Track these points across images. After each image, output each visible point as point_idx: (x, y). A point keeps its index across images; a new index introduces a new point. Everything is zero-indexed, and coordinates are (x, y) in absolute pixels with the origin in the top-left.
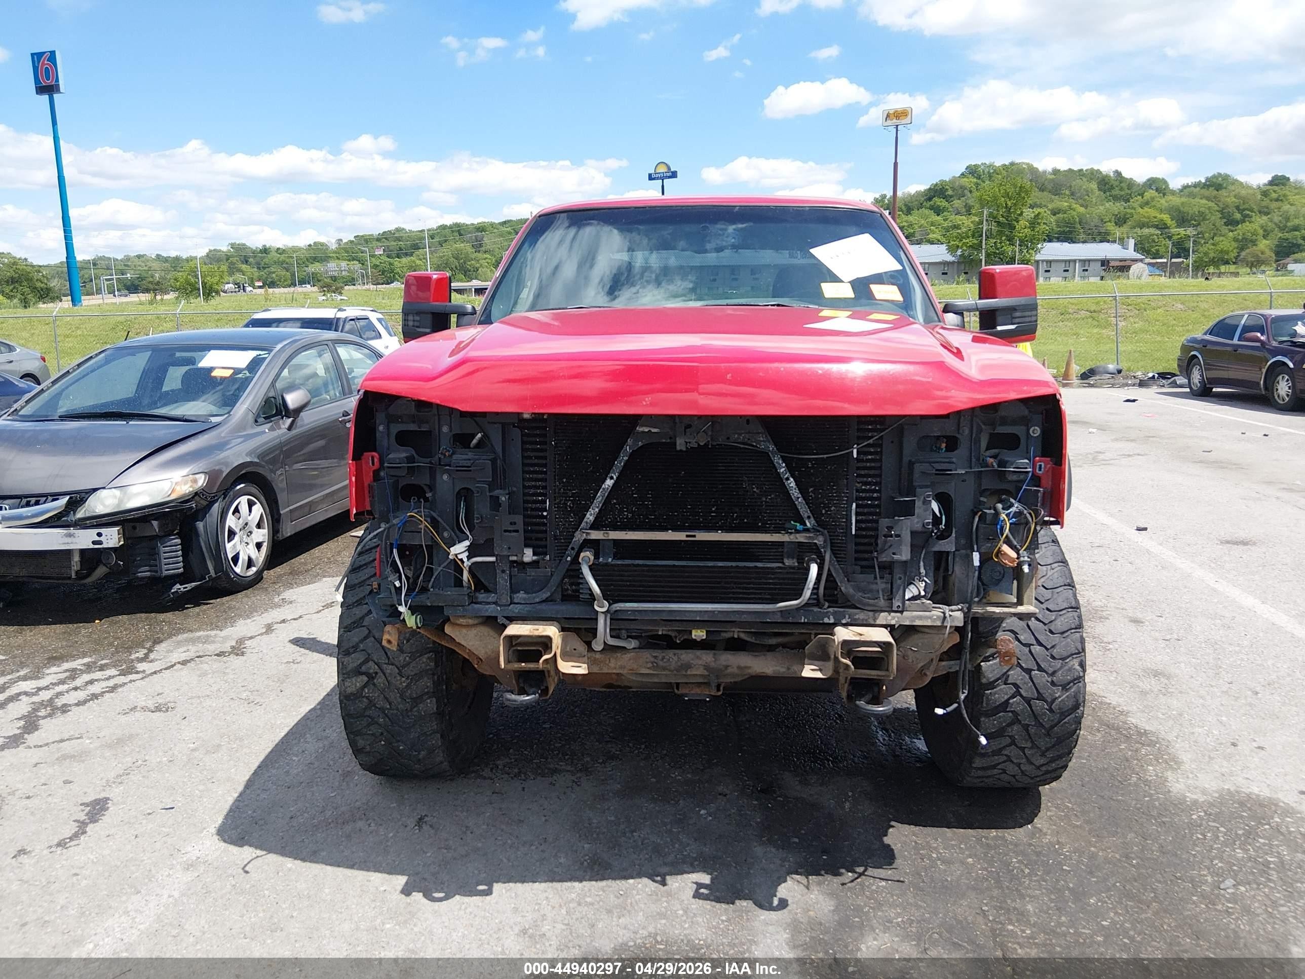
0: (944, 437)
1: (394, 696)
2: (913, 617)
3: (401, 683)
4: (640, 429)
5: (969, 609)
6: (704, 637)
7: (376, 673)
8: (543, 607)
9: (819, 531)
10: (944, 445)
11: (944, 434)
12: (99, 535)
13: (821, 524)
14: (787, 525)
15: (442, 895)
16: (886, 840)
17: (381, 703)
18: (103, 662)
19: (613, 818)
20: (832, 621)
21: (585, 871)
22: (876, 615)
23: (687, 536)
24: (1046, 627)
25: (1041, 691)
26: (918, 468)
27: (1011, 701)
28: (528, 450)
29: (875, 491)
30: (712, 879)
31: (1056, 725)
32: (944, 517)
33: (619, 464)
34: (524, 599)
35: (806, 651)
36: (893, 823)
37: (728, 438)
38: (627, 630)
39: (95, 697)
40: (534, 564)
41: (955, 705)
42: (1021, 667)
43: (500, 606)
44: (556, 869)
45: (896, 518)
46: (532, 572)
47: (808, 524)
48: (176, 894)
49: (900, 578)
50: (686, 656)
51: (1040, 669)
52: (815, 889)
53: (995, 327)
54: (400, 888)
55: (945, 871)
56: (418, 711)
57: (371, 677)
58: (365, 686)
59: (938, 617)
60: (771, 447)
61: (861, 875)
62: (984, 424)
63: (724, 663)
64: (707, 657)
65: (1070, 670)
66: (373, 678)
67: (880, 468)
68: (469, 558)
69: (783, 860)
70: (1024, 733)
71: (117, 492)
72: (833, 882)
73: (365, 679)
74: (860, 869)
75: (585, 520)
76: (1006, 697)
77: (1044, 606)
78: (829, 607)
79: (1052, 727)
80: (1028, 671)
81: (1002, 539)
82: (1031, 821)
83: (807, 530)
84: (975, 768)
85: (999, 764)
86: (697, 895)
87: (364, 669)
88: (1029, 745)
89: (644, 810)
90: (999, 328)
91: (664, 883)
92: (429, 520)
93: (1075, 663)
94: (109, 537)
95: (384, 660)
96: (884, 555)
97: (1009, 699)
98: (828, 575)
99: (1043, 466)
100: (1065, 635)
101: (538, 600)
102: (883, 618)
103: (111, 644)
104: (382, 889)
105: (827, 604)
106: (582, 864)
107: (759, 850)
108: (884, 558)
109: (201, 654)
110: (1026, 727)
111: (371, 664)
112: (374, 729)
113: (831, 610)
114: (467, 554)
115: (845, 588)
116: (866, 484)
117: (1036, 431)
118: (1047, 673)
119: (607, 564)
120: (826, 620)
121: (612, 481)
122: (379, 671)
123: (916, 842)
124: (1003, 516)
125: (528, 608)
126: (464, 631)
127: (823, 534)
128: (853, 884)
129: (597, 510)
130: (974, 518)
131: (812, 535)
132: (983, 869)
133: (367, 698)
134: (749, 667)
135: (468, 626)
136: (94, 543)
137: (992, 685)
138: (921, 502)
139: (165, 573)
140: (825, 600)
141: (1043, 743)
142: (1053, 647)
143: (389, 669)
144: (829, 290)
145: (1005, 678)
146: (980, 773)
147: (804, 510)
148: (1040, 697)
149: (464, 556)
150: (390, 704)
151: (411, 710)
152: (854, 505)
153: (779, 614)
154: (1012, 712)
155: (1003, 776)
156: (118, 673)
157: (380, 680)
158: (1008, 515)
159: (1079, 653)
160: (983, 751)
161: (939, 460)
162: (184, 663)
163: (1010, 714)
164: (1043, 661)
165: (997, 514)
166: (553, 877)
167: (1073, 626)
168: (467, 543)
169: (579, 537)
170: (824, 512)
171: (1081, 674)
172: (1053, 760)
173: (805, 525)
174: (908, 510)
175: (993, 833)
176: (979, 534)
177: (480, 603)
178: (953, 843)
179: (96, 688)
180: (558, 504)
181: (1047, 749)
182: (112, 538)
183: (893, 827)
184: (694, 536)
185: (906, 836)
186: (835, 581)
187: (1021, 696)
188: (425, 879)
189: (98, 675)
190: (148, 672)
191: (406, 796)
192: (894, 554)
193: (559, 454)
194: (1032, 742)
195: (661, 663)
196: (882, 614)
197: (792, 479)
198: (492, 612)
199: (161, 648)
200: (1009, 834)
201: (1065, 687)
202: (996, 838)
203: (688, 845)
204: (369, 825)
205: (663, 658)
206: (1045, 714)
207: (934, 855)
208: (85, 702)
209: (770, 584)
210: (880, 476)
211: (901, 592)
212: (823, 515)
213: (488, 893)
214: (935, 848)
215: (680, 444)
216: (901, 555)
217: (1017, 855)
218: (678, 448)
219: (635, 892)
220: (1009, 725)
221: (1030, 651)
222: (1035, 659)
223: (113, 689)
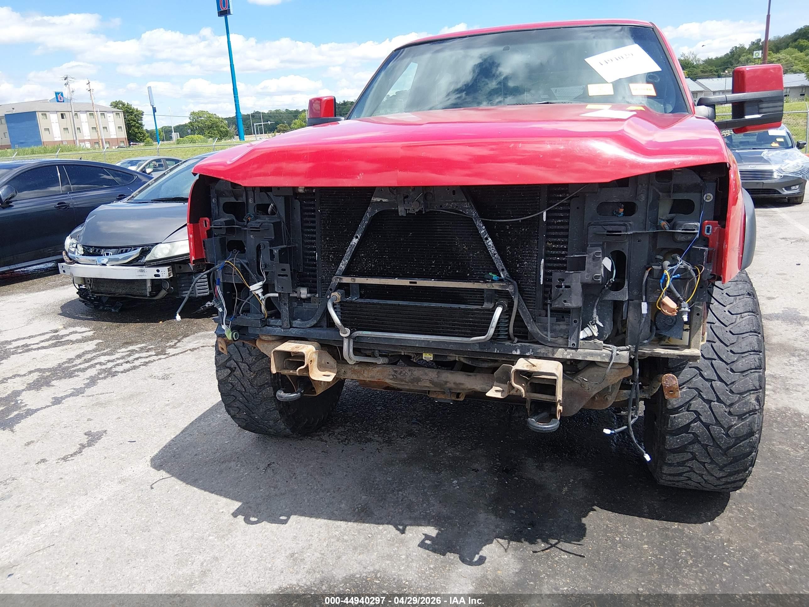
0: (622, 203)
1: (246, 384)
2: (585, 354)
3: (250, 376)
4: (374, 199)
5: (636, 350)
6: (432, 359)
7: (235, 368)
8: (312, 331)
9: (510, 281)
10: (622, 210)
11: (623, 201)
12: (158, 271)
13: (514, 276)
14: (486, 276)
15: (256, 519)
16: (584, 520)
17: (239, 388)
18: (150, 347)
19: (390, 479)
20: (518, 353)
21: (354, 516)
22: (555, 350)
23: (411, 283)
24: (728, 367)
25: (719, 419)
26: (592, 230)
27: (692, 425)
28: (306, 216)
29: (563, 249)
30: (438, 534)
31: (731, 447)
32: (615, 271)
33: (362, 226)
34: (300, 325)
35: (495, 376)
36: (595, 507)
37: (441, 206)
38: (379, 351)
39: (134, 368)
40: (308, 300)
41: (625, 427)
42: (703, 398)
43: (284, 329)
44: (335, 512)
45: (567, 272)
46: (306, 305)
47: (502, 275)
48: (105, 498)
49: (575, 322)
50: (417, 372)
51: (719, 400)
52: (511, 552)
53: (743, 116)
54: (232, 511)
55: (621, 553)
56: (262, 395)
57: (233, 370)
58: (229, 375)
59: (607, 355)
60: (474, 214)
61: (552, 546)
62: (661, 191)
63: (445, 380)
64: (432, 374)
65: (746, 403)
66: (234, 371)
67: (567, 230)
68: (264, 294)
69: (497, 526)
70: (704, 451)
71: (168, 245)
72: (527, 548)
73: (229, 371)
74: (554, 542)
75: (339, 268)
76: (687, 422)
77: (729, 349)
78: (518, 342)
79: (729, 448)
80: (709, 402)
81: (664, 290)
82: (711, 519)
83: (501, 280)
84: (665, 474)
85: (684, 473)
86: (422, 545)
87: (228, 364)
88: (708, 461)
89: (415, 476)
90: (747, 117)
91: (403, 532)
92: (239, 265)
93: (752, 399)
94: (163, 272)
95: (240, 360)
96: (556, 303)
97: (691, 422)
98: (516, 316)
99: (711, 228)
100: (744, 374)
101: (308, 326)
102: (561, 353)
103: (161, 336)
104: (221, 511)
105: (516, 339)
106: (354, 510)
107: (482, 516)
108: (556, 305)
109: (205, 345)
110: (705, 447)
111: (232, 361)
112: (237, 404)
113: (519, 344)
114: (261, 290)
115: (532, 328)
116: (556, 243)
117: (709, 197)
118: (725, 405)
119: (352, 302)
120: (514, 353)
121: (357, 240)
122: (237, 366)
123: (607, 526)
124: (666, 272)
125: (301, 331)
126: (266, 344)
127: (512, 283)
128: (542, 553)
129: (347, 261)
130: (645, 273)
131: (505, 284)
132: (653, 555)
133: (231, 383)
134: (463, 384)
135: (268, 341)
136: (156, 275)
137: (676, 410)
138: (591, 259)
139: (198, 295)
140: (515, 336)
141: (721, 460)
142: (733, 383)
143: (243, 366)
144: (594, 90)
145: (687, 405)
146: (669, 478)
147: (499, 265)
148: (718, 423)
149: (259, 292)
150: (245, 389)
151: (258, 394)
152: (543, 261)
153: (477, 345)
154: (693, 434)
155: (689, 482)
156: (154, 354)
157: (238, 373)
158: (671, 271)
159: (757, 390)
160: (669, 462)
161: (618, 223)
162: (192, 350)
163: (691, 435)
164: (723, 394)
165: (662, 270)
166: (332, 517)
167: (753, 367)
168: (261, 283)
169: (335, 281)
170: (518, 266)
171: (757, 407)
172: (730, 474)
173: (500, 276)
174: (580, 265)
175: (676, 525)
176: (648, 287)
177: (271, 326)
178: (638, 530)
179: (137, 363)
180: (323, 256)
181: (725, 466)
182: (165, 273)
183: (595, 510)
184: (416, 283)
185: (602, 520)
186: (522, 321)
187: (701, 421)
188: (250, 507)
189: (144, 354)
190: (170, 354)
191: (269, 448)
192: (565, 301)
193: (324, 219)
194: (711, 458)
195: (399, 376)
196: (560, 349)
197: (490, 239)
198: (278, 332)
199: (186, 340)
200: (689, 528)
201: (741, 417)
202: (676, 530)
203: (434, 505)
204: (237, 466)
205: (401, 372)
206: (722, 437)
207: (618, 539)
208: (128, 370)
209: (470, 322)
210: (567, 237)
211: (576, 332)
212: (517, 268)
213: (285, 522)
214: (621, 533)
215: (401, 211)
216: (571, 303)
217: (687, 548)
218: (400, 214)
219: (379, 536)
220: (690, 443)
221: (711, 386)
222: (715, 393)
223: (146, 364)
